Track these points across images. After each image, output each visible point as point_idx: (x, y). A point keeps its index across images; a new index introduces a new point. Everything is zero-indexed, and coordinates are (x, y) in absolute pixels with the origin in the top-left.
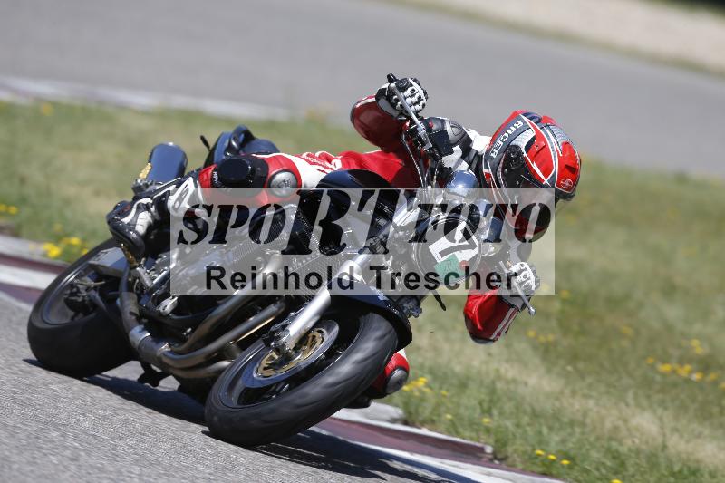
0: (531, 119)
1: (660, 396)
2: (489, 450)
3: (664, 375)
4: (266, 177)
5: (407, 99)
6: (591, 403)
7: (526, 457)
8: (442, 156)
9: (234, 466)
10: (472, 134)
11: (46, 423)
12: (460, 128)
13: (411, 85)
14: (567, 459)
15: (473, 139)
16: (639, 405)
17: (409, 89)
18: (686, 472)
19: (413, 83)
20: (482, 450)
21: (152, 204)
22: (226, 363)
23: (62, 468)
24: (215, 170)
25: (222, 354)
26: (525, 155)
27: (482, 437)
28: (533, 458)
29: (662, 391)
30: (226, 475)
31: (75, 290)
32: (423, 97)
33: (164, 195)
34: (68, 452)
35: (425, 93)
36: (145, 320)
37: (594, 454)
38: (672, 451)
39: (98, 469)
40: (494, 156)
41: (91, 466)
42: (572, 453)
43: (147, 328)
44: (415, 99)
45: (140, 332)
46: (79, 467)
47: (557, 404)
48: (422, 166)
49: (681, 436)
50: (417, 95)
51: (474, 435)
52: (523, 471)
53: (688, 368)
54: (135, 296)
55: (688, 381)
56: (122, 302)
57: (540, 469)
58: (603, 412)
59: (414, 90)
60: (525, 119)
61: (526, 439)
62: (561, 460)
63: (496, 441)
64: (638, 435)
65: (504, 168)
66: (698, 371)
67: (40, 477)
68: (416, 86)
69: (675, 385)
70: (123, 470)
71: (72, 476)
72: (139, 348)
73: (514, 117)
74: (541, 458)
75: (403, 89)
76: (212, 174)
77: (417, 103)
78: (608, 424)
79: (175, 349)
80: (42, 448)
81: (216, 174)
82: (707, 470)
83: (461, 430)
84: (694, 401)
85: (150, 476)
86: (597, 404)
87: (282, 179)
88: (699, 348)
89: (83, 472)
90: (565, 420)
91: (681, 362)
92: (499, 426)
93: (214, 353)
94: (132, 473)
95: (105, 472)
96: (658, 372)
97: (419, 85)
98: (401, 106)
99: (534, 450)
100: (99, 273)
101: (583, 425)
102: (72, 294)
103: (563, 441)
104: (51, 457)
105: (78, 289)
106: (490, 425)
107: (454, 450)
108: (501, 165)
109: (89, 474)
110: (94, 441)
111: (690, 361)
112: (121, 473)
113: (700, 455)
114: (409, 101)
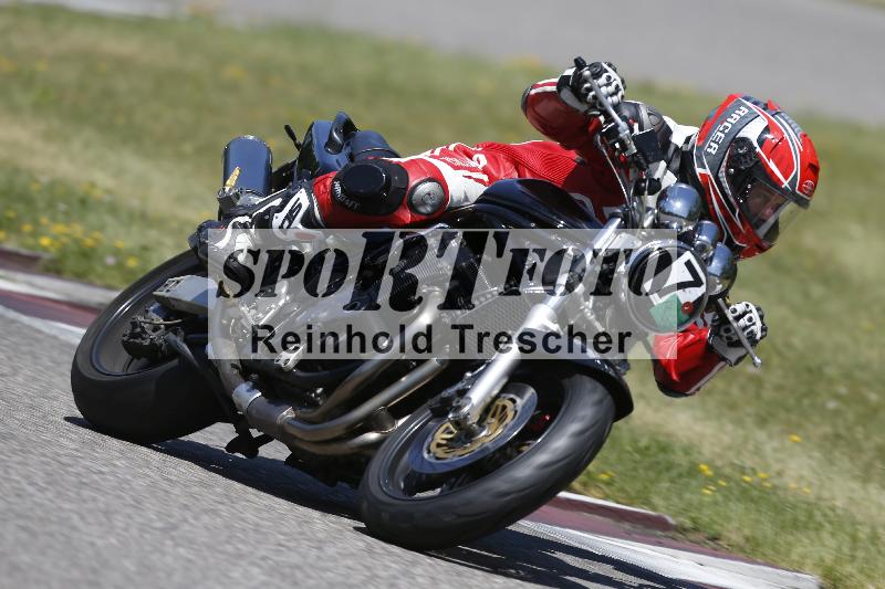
4: (406, 189)
5: (602, 88)
8: (648, 162)
12: (658, 115)
13: (606, 71)
17: (605, 75)
19: (609, 69)
21: (251, 224)
22: (372, 436)
24: (336, 179)
25: (369, 423)
26: (758, 150)
31: (138, 330)
32: (621, 87)
33: (267, 212)
35: (623, 82)
36: (254, 376)
43: (256, 386)
44: (611, 89)
45: (248, 391)
48: (624, 175)
50: (614, 84)
59: (609, 77)
65: (728, 167)
68: (611, 72)
75: (597, 76)
76: (333, 186)
77: (615, 93)
79: (303, 415)
81: (337, 184)
87: (427, 190)
93: (357, 423)
97: (615, 70)
98: (595, 97)
102: (134, 335)
108: (724, 164)
114: (604, 90)
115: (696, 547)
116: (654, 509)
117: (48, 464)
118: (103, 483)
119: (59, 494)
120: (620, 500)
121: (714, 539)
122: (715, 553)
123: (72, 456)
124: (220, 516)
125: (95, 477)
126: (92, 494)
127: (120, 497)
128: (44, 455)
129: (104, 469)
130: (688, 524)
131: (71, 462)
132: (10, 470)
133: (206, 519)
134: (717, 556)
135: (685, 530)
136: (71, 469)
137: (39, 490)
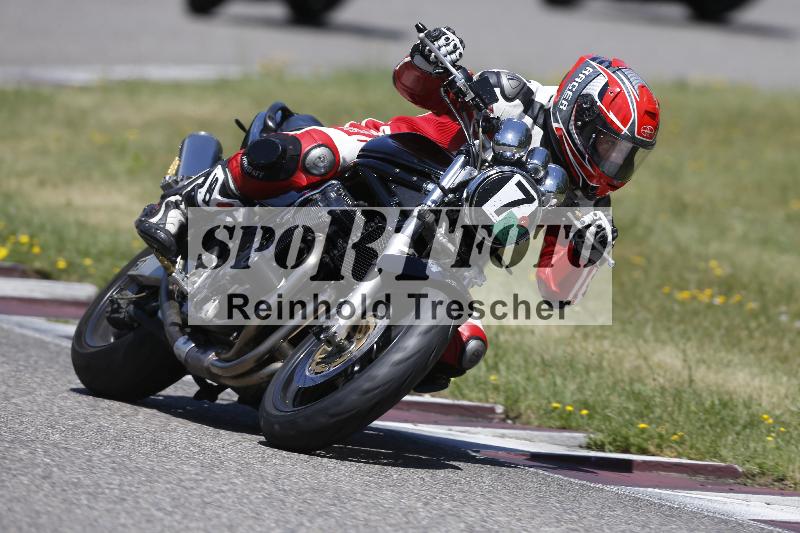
0: (600, 63)
1: (682, 327)
2: (500, 409)
3: (682, 303)
4: (299, 155)
5: (441, 50)
6: (606, 344)
7: (542, 412)
9: (222, 463)
10: (533, 85)
11: (12, 442)
12: (518, 79)
13: (445, 34)
14: (586, 408)
15: (534, 90)
16: (657, 340)
17: (444, 37)
18: (718, 407)
19: (447, 32)
20: (492, 410)
21: (181, 201)
23: (33, 487)
24: (244, 154)
26: (599, 103)
27: (491, 396)
28: (550, 412)
29: (681, 321)
30: (214, 473)
31: (116, 306)
32: (459, 45)
33: (193, 189)
34: (39, 470)
35: (461, 42)
37: (614, 399)
38: (699, 385)
39: (74, 484)
40: (565, 109)
41: (67, 482)
42: (591, 401)
44: (450, 48)
45: (185, 343)
46: (53, 485)
47: (569, 350)
49: (709, 367)
50: (452, 44)
51: (481, 395)
52: (539, 428)
53: (708, 292)
54: (177, 304)
55: (710, 306)
56: (163, 314)
57: (558, 424)
58: (621, 352)
59: (448, 39)
60: (594, 63)
61: (539, 393)
62: (580, 410)
63: (507, 398)
64: (662, 373)
65: (576, 120)
66: (720, 294)
67: (11, 501)
68: (450, 35)
69: (696, 313)
70: (100, 482)
71: (46, 496)
72: (186, 360)
73: (581, 63)
74: (557, 411)
75: (435, 39)
76: (242, 160)
77: (453, 52)
78: (627, 365)
79: (223, 356)
80: (10, 469)
81: (245, 158)
82: (741, 401)
83: (466, 391)
84: (718, 327)
85: (130, 485)
86: (613, 345)
87: (318, 155)
88: (719, 270)
89: (58, 489)
90: (580, 366)
91: (701, 287)
92: (509, 383)
93: (265, 356)
94: (111, 484)
95: (82, 486)
96: (676, 301)
97: (454, 33)
98: (435, 57)
99: (550, 403)
100: (139, 284)
101: (600, 368)
103: (580, 389)
104: (22, 478)
105: (119, 304)
106: (498, 383)
107: (462, 415)
108: (573, 118)
109: (64, 490)
110: (66, 454)
111: (710, 285)
112: (99, 486)
113: (731, 386)
114: (444, 50)
115: (765, 490)
116: (724, 461)
117: (173, 490)
118: (224, 501)
119: (185, 516)
120: (693, 456)
121: (781, 480)
122: (782, 493)
123: (196, 481)
124: (333, 517)
125: (217, 496)
126: (217, 512)
127: (241, 511)
128: (170, 483)
129: (225, 488)
130: (756, 470)
131: (194, 485)
132: (140, 500)
133: (320, 521)
134: (782, 495)
135: (754, 476)
136: (195, 492)
137: (166, 514)
